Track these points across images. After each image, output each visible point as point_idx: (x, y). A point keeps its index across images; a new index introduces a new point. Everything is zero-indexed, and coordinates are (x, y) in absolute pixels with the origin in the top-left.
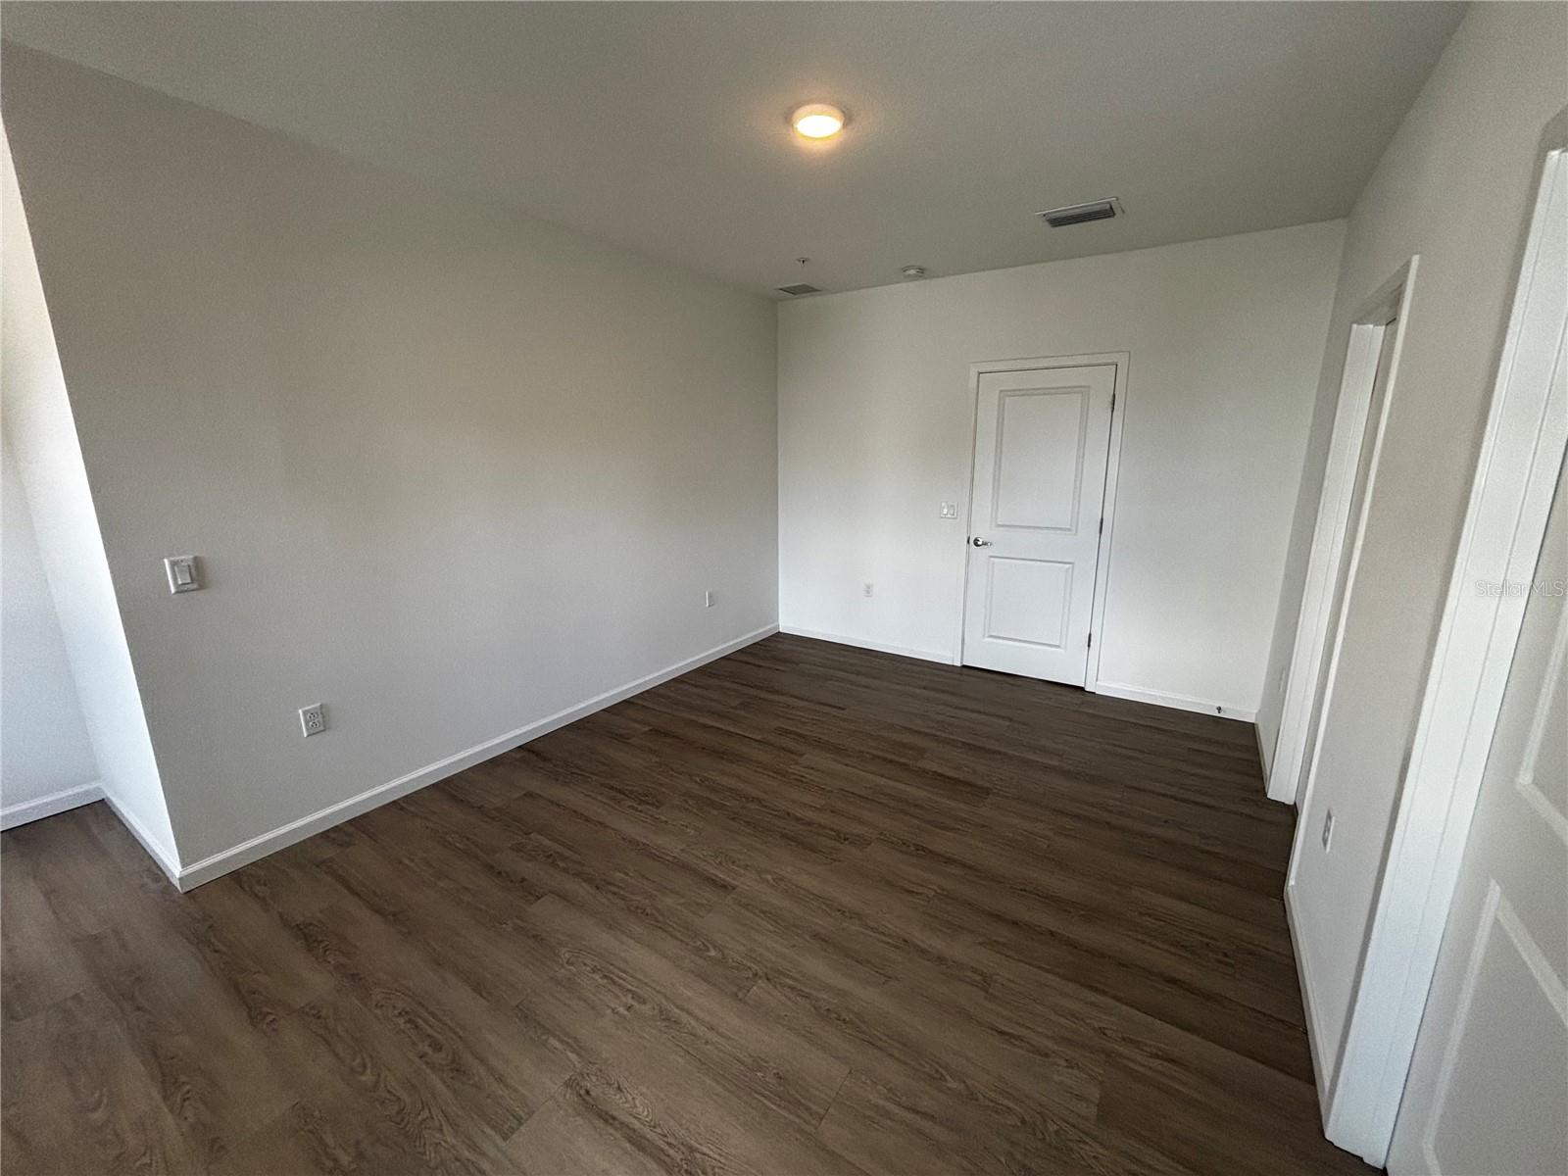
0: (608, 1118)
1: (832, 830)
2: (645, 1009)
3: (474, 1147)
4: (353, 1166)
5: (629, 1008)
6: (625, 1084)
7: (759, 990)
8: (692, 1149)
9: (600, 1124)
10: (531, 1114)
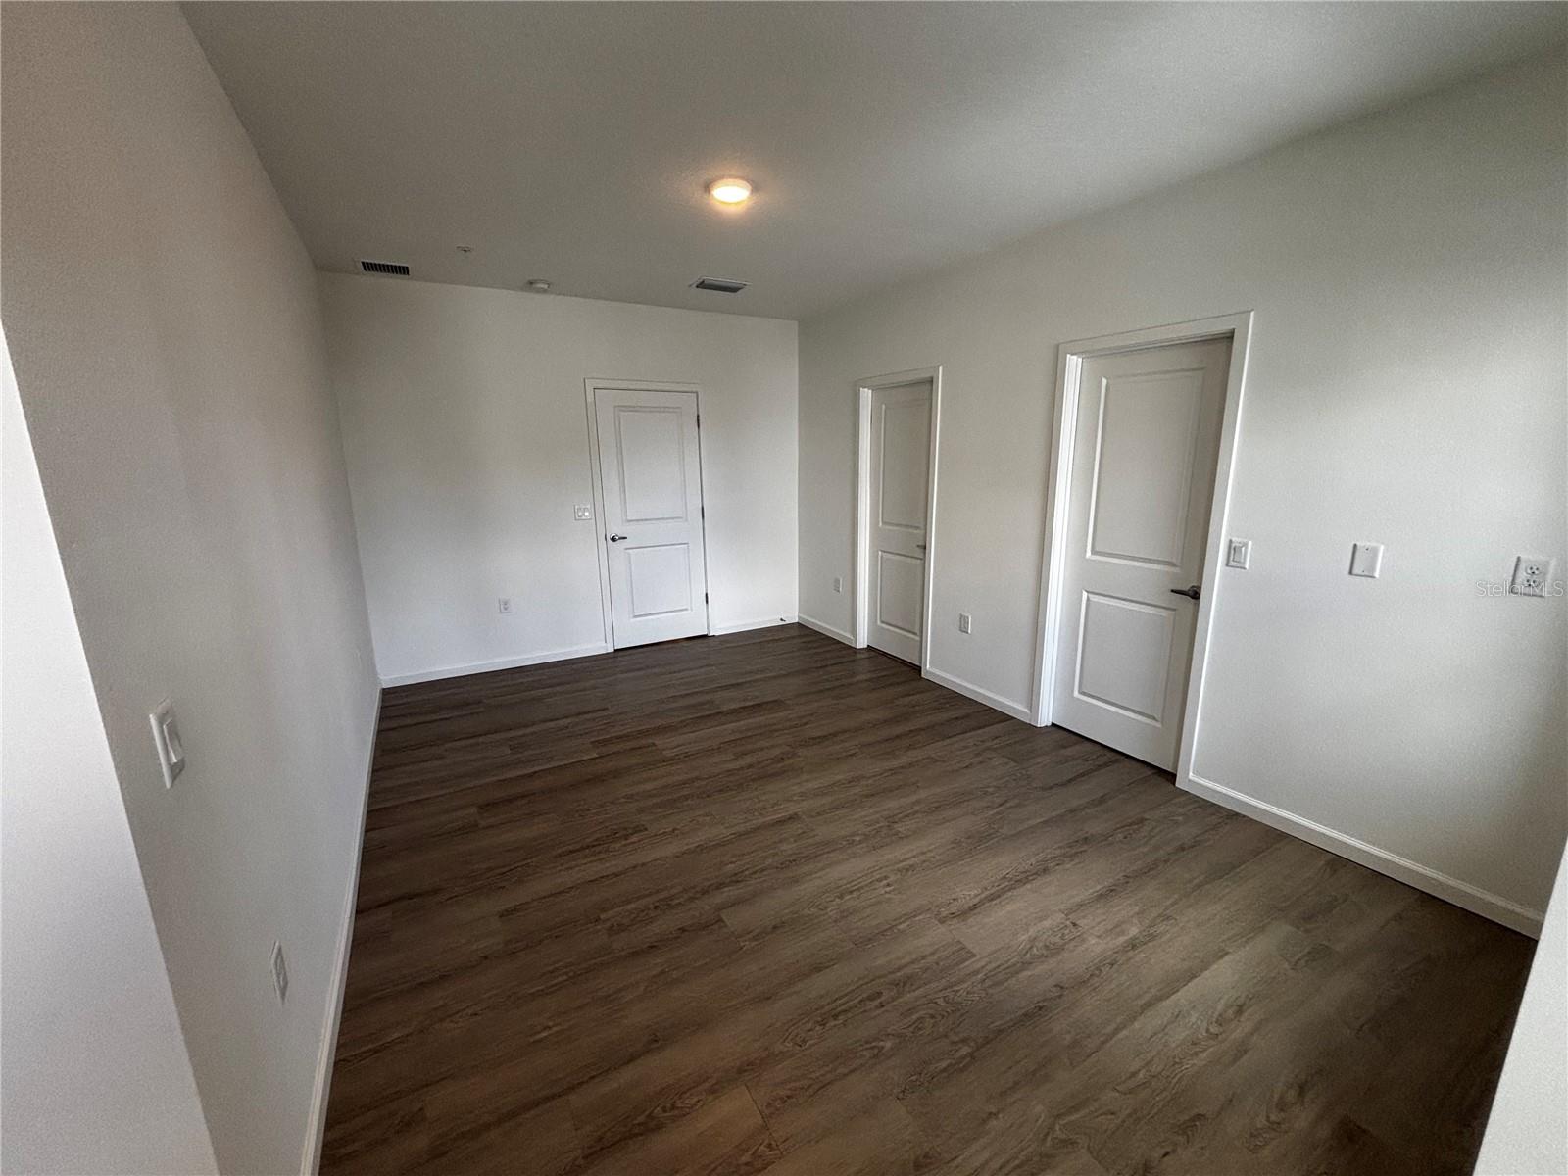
0: (975, 907)
1: (768, 760)
2: (892, 878)
3: (977, 972)
4: (972, 1044)
5: (888, 885)
6: (953, 896)
7: (900, 828)
8: (1004, 878)
9: (976, 912)
10: (959, 942)
